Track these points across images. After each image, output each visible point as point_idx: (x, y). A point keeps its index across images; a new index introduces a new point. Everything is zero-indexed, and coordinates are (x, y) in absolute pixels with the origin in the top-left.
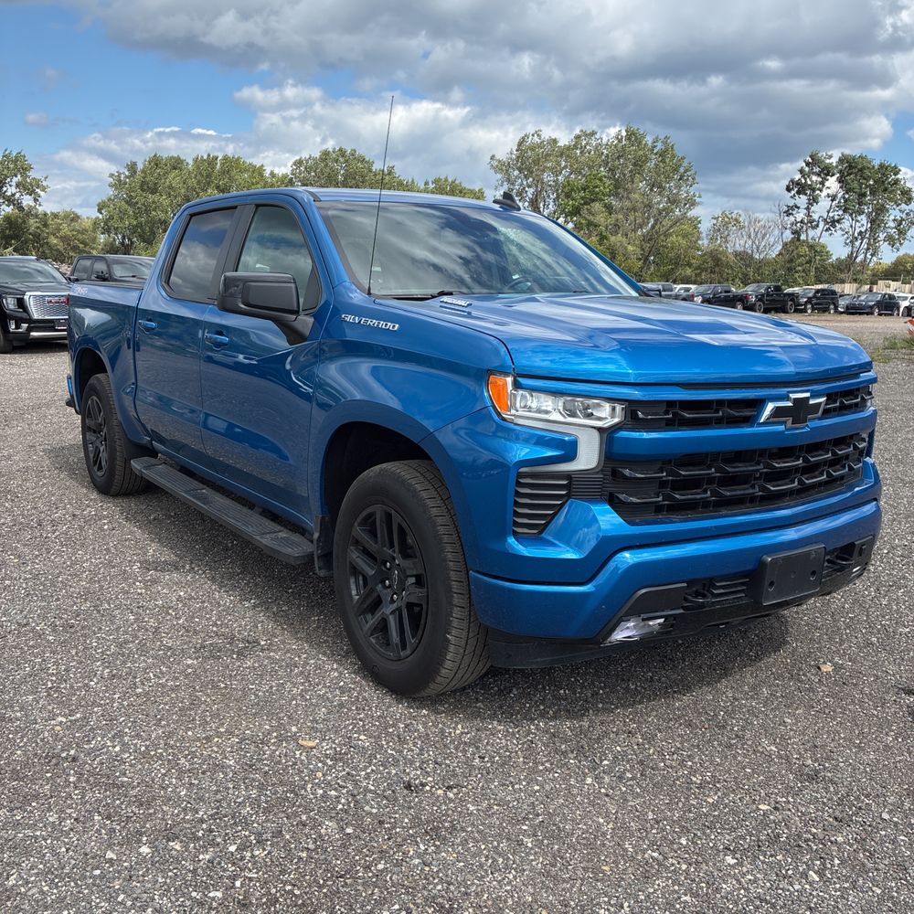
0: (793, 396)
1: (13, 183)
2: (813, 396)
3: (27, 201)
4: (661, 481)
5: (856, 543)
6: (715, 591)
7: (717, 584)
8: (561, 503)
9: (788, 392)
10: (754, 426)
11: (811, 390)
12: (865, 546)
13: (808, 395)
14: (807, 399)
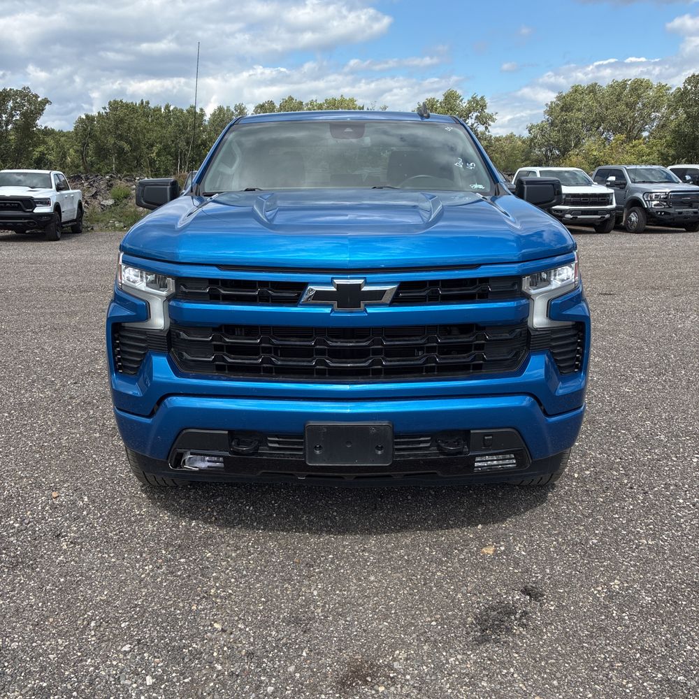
0: (337, 282)
1: (474, 117)
2: (366, 283)
3: (481, 128)
4: (214, 345)
5: (472, 432)
6: (270, 445)
7: (269, 439)
8: (145, 354)
9: (332, 278)
10: (296, 306)
11: (365, 278)
12: (491, 437)
13: (360, 281)
14: (359, 286)
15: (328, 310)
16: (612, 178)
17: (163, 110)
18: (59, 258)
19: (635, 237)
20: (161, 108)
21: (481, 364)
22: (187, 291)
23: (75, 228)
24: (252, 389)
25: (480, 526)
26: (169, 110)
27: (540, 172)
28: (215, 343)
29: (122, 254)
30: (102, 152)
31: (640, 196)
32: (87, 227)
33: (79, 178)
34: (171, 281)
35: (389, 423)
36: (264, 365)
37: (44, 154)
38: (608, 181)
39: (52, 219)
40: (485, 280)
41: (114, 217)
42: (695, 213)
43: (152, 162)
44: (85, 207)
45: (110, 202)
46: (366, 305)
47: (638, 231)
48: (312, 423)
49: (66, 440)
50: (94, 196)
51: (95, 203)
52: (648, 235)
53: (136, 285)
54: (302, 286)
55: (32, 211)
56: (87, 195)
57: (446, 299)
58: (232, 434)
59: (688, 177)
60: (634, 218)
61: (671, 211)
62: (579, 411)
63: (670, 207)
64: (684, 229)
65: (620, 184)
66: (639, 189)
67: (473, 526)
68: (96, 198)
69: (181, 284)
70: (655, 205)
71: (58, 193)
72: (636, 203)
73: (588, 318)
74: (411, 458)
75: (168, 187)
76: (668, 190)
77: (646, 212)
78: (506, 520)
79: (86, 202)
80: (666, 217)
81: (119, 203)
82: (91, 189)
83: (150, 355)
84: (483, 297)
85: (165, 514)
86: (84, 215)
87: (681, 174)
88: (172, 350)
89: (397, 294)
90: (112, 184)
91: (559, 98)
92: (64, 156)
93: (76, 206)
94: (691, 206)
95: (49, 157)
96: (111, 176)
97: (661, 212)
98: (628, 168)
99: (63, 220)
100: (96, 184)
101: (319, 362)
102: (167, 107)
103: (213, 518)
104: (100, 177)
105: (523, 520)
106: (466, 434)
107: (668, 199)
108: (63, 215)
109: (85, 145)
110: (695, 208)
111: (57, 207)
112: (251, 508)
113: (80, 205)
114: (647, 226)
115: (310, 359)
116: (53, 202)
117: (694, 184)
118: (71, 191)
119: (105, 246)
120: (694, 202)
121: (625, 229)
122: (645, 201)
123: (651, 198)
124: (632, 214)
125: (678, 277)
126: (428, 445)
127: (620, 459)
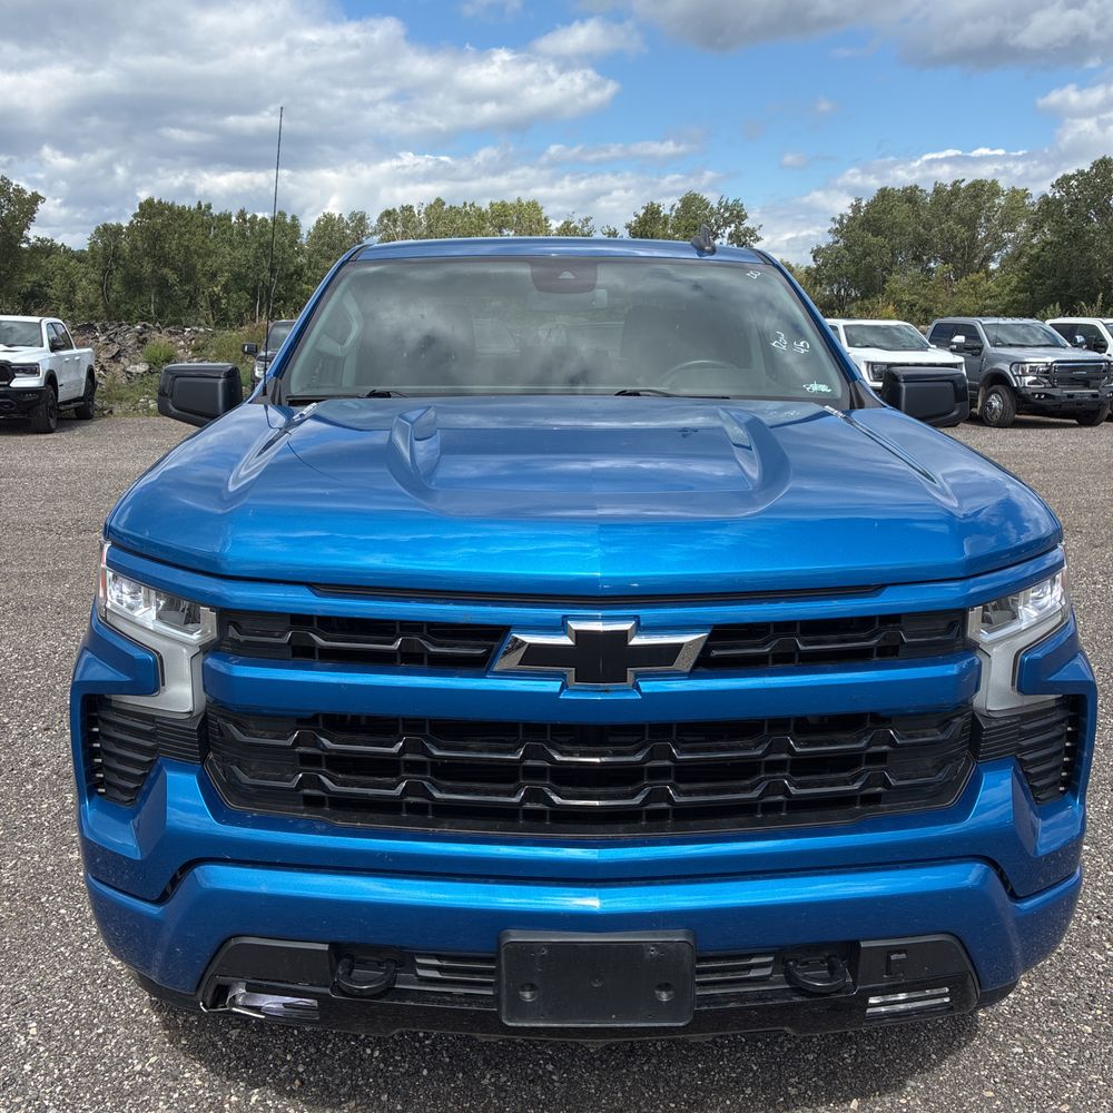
0: (576, 626)
1: (726, 235)
2: (640, 628)
4: (302, 754)
5: (863, 945)
6: (421, 973)
7: (418, 961)
8: (151, 762)
9: (565, 617)
10: (482, 676)
11: (636, 618)
12: (903, 956)
13: (627, 626)
14: (624, 635)
15: (553, 686)
16: (959, 339)
17: (234, 219)
18: (48, 465)
19: (1000, 433)
20: (230, 216)
21: (879, 794)
22: (242, 638)
23: (81, 411)
24: (382, 854)
25: (854, 1104)
26: (244, 220)
27: (845, 327)
28: (302, 749)
29: (107, 546)
30: (134, 284)
31: (1005, 367)
32: (103, 409)
33: (91, 328)
34: (208, 616)
35: (687, 935)
36: (409, 799)
37: (40, 286)
38: (953, 344)
39: (40, 398)
40: (891, 620)
41: (147, 393)
42: (1095, 396)
43: (214, 302)
44: (100, 375)
45: (142, 368)
46: (637, 675)
47: (1002, 424)
48: (516, 936)
49: (11, 869)
50: (115, 358)
51: (118, 369)
52: (1020, 432)
53: (137, 614)
54: (497, 633)
55: (8, 385)
56: (104, 356)
57: (812, 662)
58: (338, 950)
59: (1080, 339)
60: (996, 402)
61: (1056, 392)
62: (1073, 880)
63: (1054, 387)
64: (1075, 422)
65: (973, 349)
66: (1002, 358)
67: (839, 1102)
68: (119, 362)
69: (231, 622)
70: (1029, 383)
71: (53, 355)
72: (999, 379)
73: (1092, 686)
74: (732, 1005)
75: (221, 381)
76: (1050, 360)
77: (1016, 393)
78: (905, 1086)
79: (102, 368)
80: (1048, 402)
81: (156, 368)
82: (110, 347)
83: (160, 768)
84: (889, 653)
85: (196, 1071)
86: (98, 388)
87: (1069, 332)
88: (211, 756)
89: (706, 649)
90: (145, 339)
91: (856, 208)
92: (73, 289)
93: (84, 376)
94: (1087, 384)
95: (49, 290)
96: (145, 326)
97: (1040, 394)
98: (984, 323)
99: (60, 399)
100: (119, 339)
101: (533, 795)
102: (242, 214)
103: (297, 1082)
104: (125, 327)
105: (940, 1083)
106: (850, 950)
107: (1049, 374)
108: (60, 390)
109: (107, 272)
110: (1093, 388)
111: (51, 379)
112: (377, 1053)
113: (91, 373)
114: (1016, 416)
115: (511, 786)
116: (43, 370)
117: (1089, 348)
118: (75, 351)
119: (130, 444)
120: (1092, 379)
121: (980, 420)
122: (1014, 376)
123: (1023, 371)
124: (993, 397)
125: (1090, 509)
126: (768, 971)
127: (1098, 918)
